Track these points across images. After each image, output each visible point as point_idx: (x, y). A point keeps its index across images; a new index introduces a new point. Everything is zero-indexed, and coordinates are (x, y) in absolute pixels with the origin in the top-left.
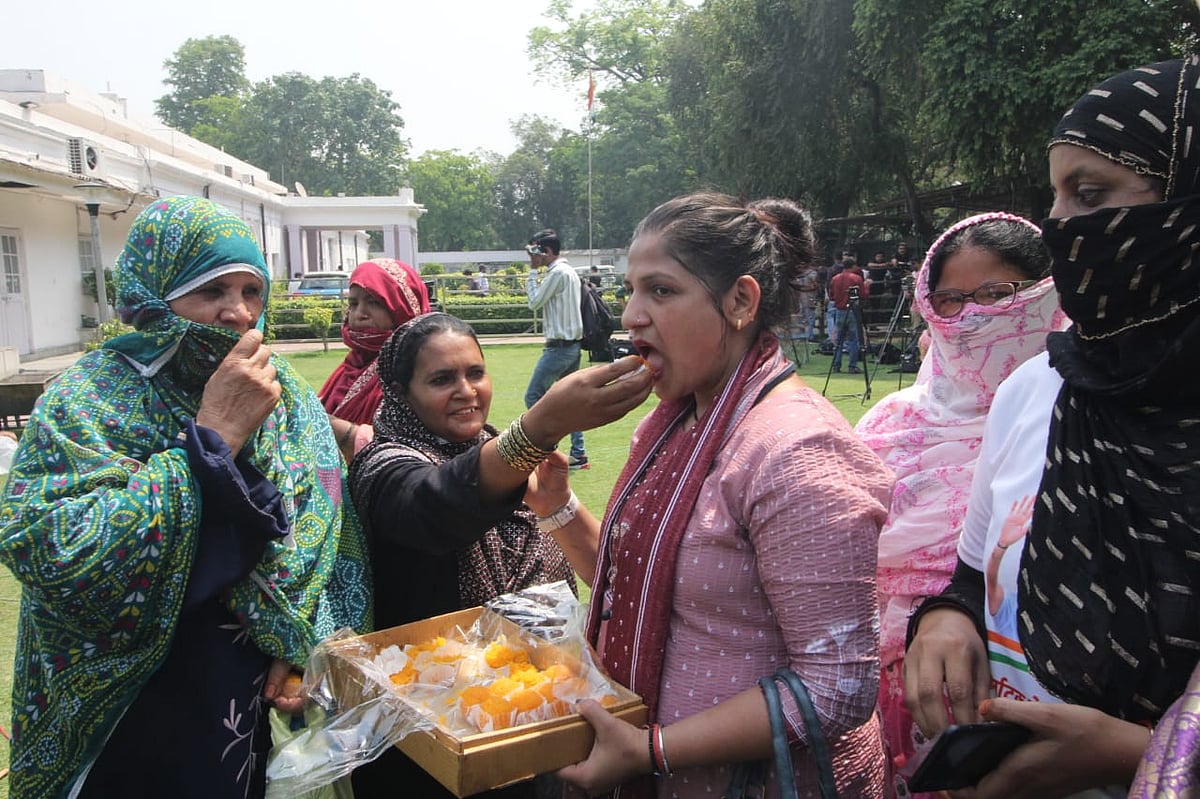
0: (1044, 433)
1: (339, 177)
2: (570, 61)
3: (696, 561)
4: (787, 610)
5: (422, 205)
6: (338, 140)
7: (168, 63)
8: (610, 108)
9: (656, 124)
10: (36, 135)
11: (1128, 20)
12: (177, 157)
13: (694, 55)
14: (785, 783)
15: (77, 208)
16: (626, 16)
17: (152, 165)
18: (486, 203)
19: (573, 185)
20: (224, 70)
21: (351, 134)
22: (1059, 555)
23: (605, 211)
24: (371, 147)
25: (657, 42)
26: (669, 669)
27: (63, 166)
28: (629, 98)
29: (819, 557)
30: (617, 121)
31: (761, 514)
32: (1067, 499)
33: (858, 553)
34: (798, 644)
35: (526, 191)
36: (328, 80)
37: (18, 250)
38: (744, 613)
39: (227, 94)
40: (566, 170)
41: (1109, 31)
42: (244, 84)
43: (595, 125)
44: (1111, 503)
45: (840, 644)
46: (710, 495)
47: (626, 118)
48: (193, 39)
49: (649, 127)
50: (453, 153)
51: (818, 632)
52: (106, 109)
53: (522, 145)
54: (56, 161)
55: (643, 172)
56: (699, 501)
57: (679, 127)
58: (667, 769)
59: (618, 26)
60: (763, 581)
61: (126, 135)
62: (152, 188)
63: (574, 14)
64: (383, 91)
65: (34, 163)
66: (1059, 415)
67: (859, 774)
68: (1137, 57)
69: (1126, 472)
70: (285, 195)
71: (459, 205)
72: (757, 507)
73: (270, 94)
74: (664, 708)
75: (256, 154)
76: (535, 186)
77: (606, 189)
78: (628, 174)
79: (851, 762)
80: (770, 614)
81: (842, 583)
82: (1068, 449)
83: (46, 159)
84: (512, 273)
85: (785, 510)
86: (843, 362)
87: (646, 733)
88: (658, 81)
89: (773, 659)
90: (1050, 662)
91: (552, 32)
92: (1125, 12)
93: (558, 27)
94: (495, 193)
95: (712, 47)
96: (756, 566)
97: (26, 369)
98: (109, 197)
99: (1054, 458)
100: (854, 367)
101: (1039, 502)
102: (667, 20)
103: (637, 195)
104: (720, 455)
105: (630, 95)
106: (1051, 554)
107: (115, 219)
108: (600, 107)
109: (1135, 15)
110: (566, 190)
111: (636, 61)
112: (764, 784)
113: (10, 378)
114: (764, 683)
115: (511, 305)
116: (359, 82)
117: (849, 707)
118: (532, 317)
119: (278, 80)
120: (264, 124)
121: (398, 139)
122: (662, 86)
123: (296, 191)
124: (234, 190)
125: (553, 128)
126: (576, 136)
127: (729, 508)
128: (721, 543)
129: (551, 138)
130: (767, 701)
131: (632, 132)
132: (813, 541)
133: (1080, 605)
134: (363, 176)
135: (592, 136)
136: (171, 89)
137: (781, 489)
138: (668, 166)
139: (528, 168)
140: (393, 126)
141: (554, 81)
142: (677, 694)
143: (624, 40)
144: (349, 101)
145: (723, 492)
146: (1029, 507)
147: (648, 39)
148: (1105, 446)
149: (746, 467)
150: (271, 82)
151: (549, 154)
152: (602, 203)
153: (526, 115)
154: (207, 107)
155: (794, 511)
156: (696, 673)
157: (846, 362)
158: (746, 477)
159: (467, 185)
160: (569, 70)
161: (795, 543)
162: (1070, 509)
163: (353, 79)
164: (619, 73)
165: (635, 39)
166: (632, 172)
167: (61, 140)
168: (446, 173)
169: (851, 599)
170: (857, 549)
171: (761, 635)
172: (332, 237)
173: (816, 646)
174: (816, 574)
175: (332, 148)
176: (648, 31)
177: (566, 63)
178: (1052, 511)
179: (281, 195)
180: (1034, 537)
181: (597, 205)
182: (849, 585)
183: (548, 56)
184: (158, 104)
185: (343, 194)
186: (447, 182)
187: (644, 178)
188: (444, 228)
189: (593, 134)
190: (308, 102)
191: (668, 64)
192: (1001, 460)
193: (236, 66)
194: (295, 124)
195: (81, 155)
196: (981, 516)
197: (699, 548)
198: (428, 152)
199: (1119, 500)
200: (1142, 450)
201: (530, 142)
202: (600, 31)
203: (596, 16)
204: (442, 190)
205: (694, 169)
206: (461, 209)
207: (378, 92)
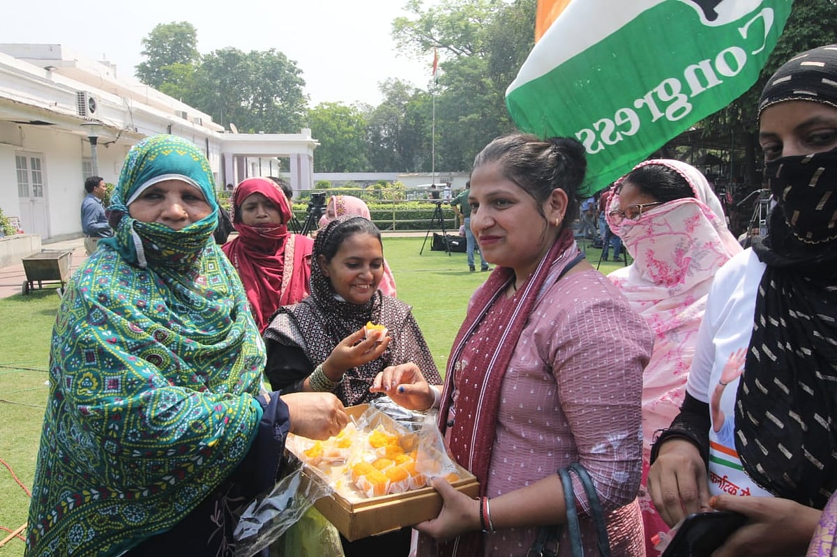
0: (752, 305)
1: (260, 120)
2: (421, 41)
3: (515, 388)
4: (578, 423)
5: (317, 140)
6: (259, 94)
7: (145, 41)
8: (449, 74)
9: (481, 85)
10: (55, 89)
11: (817, 14)
12: (150, 105)
13: (508, 37)
14: (574, 541)
15: (82, 140)
16: (461, 10)
17: (133, 111)
18: (361, 139)
19: (422, 127)
20: (182, 46)
21: (269, 90)
22: (765, 391)
23: (444, 146)
24: (282, 100)
25: (482, 28)
26: (495, 461)
27: (73, 110)
28: (462, 67)
29: (602, 387)
30: (453, 83)
31: (562, 357)
32: (770, 351)
33: (629, 385)
34: (585, 447)
35: (389, 131)
36: (253, 53)
37: (42, 169)
38: (548, 424)
39: (184, 62)
40: (417, 117)
41: (804, 22)
42: (196, 55)
43: (438, 85)
44: (802, 354)
45: (615, 448)
46: (525, 342)
47: (460, 81)
48: (162, 24)
49: (475, 87)
50: (339, 104)
51: (601, 439)
52: (102, 72)
53: (387, 99)
54: (69, 107)
55: (471, 119)
56: (518, 347)
57: (496, 88)
58: (491, 528)
59: (456, 17)
60: (562, 402)
61: (116, 90)
62: (133, 127)
63: (424, 8)
64: (291, 61)
65: (53, 108)
66: (763, 293)
67: (624, 537)
68: (823, 40)
69: (813, 333)
70: (223, 132)
71: (343, 140)
72: (559, 352)
73: (214, 62)
74: (490, 488)
75: (203, 104)
76: (395, 128)
77: (445, 131)
78: (460, 120)
79: (618, 529)
80: (565, 425)
81: (618, 406)
82: (770, 317)
83: (62, 105)
84: (378, 188)
85: (580, 354)
86: (609, 253)
87: (478, 502)
88: (482, 56)
89: (567, 456)
90: (759, 465)
91: (409, 21)
92: (816, 9)
93: (413, 17)
94: (367, 133)
95: (521, 31)
96: (557, 392)
97: (46, 249)
98: (104, 133)
99: (760, 323)
100: (617, 257)
101: (750, 354)
102: (489, 13)
103: (466, 135)
104: (533, 314)
105: (462, 65)
106: (760, 391)
107: (107, 147)
108: (441, 73)
109: (823, 10)
110: (416, 130)
111: (467, 41)
112: (559, 541)
113: (36, 255)
114: (561, 471)
115: (378, 211)
116: (275, 54)
117: (620, 491)
118: (392, 219)
119: (219, 53)
120: (210, 83)
121: (301, 95)
122: (485, 59)
123: (230, 130)
124: (187, 128)
125: (408, 88)
126: (425, 93)
127: (539, 351)
128: (533, 376)
129: (407, 94)
130: (563, 485)
131: (463, 91)
132: (598, 376)
133: (782, 426)
134: (276, 119)
135: (436, 93)
136: (146, 59)
137: (577, 340)
138: (488, 115)
139: (391, 115)
140: (298, 85)
141: (410, 55)
142: (500, 478)
143: (460, 27)
144: (268, 67)
145: (535, 340)
146: (742, 356)
147: (476, 26)
148: (797, 314)
149: (552, 324)
150: (215, 54)
151: (405, 106)
152: (441, 139)
153: (390, 79)
154: (170, 71)
155: (585, 354)
156: (513, 464)
157: (611, 254)
158: (552, 331)
159: (348, 127)
160: (420, 47)
161: (586, 377)
162: (772, 359)
163: (271, 53)
164: (455, 50)
165: (466, 26)
166: (463, 119)
167: (72, 93)
168: (333, 118)
169: (624, 417)
170: (629, 382)
171: (559, 439)
172: (254, 161)
173: (598, 448)
174: (600, 398)
175: (255, 100)
176: (476, 20)
177: (418, 42)
178: (759, 360)
179: (220, 132)
180: (746, 378)
181: (439, 142)
182: (623, 407)
183: (406, 37)
184: (137, 69)
185: (263, 132)
186: (334, 124)
187: (472, 123)
188: (331, 156)
189: (436, 92)
190: (239, 68)
191: (489, 44)
192: (720, 323)
193: (191, 43)
194: (230, 83)
195: (86, 103)
196: (704, 363)
197: (517, 379)
198: (322, 103)
199: (808, 352)
200: (826, 318)
201: (393, 97)
202: (442, 20)
203: (440, 10)
204: (330, 130)
205: (506, 117)
206: (344, 143)
207: (288, 61)
